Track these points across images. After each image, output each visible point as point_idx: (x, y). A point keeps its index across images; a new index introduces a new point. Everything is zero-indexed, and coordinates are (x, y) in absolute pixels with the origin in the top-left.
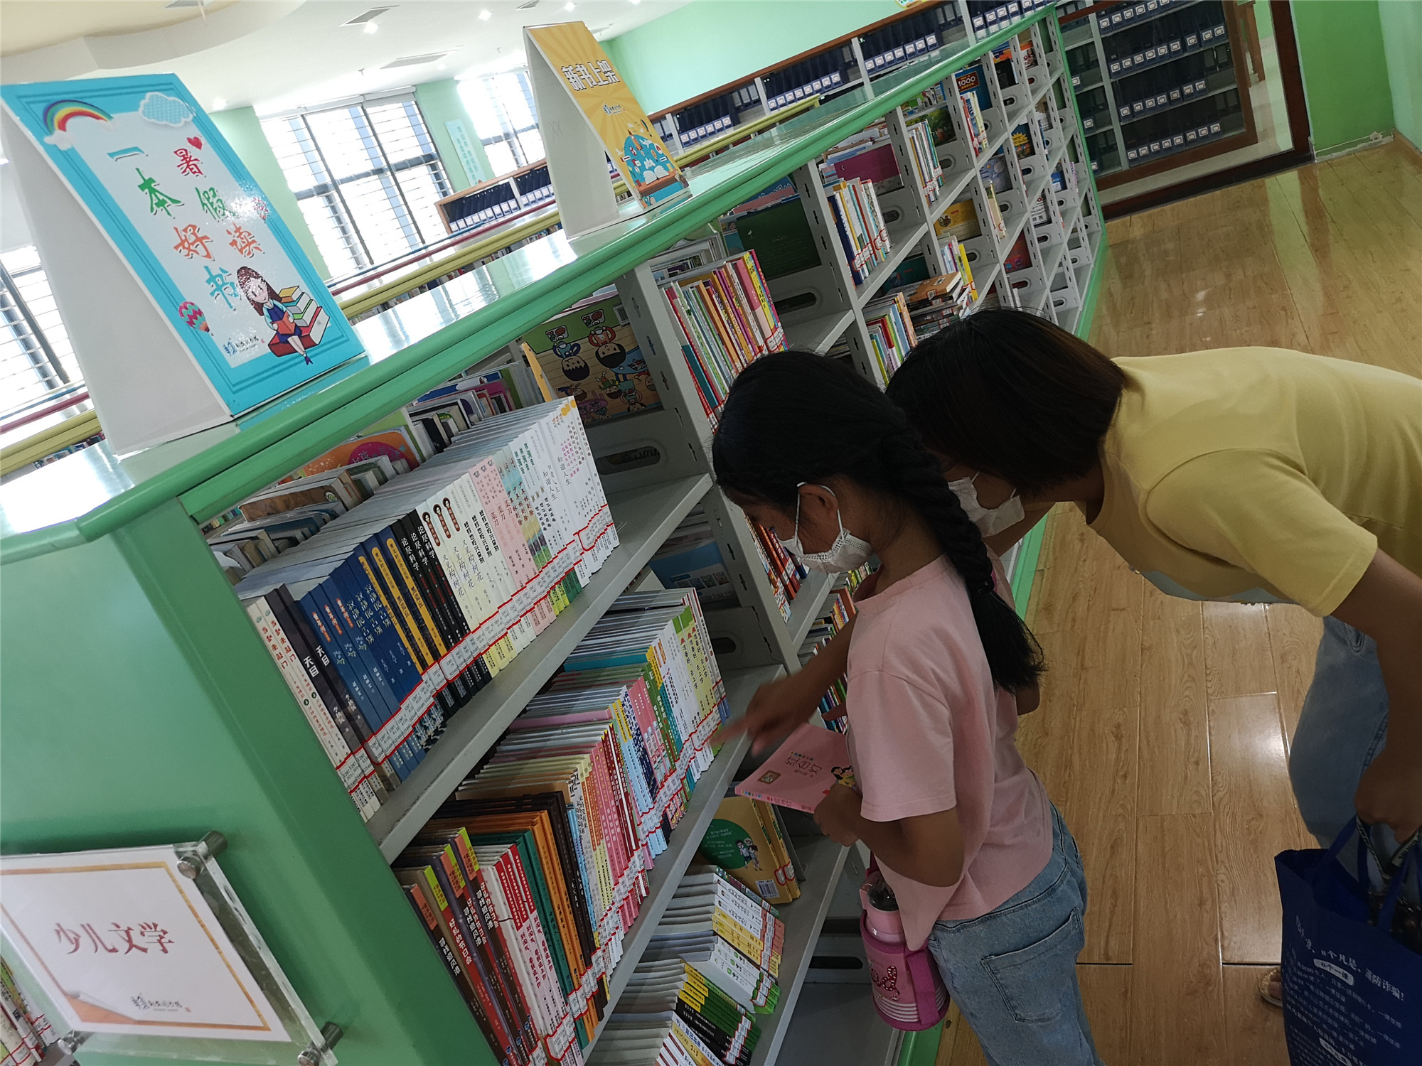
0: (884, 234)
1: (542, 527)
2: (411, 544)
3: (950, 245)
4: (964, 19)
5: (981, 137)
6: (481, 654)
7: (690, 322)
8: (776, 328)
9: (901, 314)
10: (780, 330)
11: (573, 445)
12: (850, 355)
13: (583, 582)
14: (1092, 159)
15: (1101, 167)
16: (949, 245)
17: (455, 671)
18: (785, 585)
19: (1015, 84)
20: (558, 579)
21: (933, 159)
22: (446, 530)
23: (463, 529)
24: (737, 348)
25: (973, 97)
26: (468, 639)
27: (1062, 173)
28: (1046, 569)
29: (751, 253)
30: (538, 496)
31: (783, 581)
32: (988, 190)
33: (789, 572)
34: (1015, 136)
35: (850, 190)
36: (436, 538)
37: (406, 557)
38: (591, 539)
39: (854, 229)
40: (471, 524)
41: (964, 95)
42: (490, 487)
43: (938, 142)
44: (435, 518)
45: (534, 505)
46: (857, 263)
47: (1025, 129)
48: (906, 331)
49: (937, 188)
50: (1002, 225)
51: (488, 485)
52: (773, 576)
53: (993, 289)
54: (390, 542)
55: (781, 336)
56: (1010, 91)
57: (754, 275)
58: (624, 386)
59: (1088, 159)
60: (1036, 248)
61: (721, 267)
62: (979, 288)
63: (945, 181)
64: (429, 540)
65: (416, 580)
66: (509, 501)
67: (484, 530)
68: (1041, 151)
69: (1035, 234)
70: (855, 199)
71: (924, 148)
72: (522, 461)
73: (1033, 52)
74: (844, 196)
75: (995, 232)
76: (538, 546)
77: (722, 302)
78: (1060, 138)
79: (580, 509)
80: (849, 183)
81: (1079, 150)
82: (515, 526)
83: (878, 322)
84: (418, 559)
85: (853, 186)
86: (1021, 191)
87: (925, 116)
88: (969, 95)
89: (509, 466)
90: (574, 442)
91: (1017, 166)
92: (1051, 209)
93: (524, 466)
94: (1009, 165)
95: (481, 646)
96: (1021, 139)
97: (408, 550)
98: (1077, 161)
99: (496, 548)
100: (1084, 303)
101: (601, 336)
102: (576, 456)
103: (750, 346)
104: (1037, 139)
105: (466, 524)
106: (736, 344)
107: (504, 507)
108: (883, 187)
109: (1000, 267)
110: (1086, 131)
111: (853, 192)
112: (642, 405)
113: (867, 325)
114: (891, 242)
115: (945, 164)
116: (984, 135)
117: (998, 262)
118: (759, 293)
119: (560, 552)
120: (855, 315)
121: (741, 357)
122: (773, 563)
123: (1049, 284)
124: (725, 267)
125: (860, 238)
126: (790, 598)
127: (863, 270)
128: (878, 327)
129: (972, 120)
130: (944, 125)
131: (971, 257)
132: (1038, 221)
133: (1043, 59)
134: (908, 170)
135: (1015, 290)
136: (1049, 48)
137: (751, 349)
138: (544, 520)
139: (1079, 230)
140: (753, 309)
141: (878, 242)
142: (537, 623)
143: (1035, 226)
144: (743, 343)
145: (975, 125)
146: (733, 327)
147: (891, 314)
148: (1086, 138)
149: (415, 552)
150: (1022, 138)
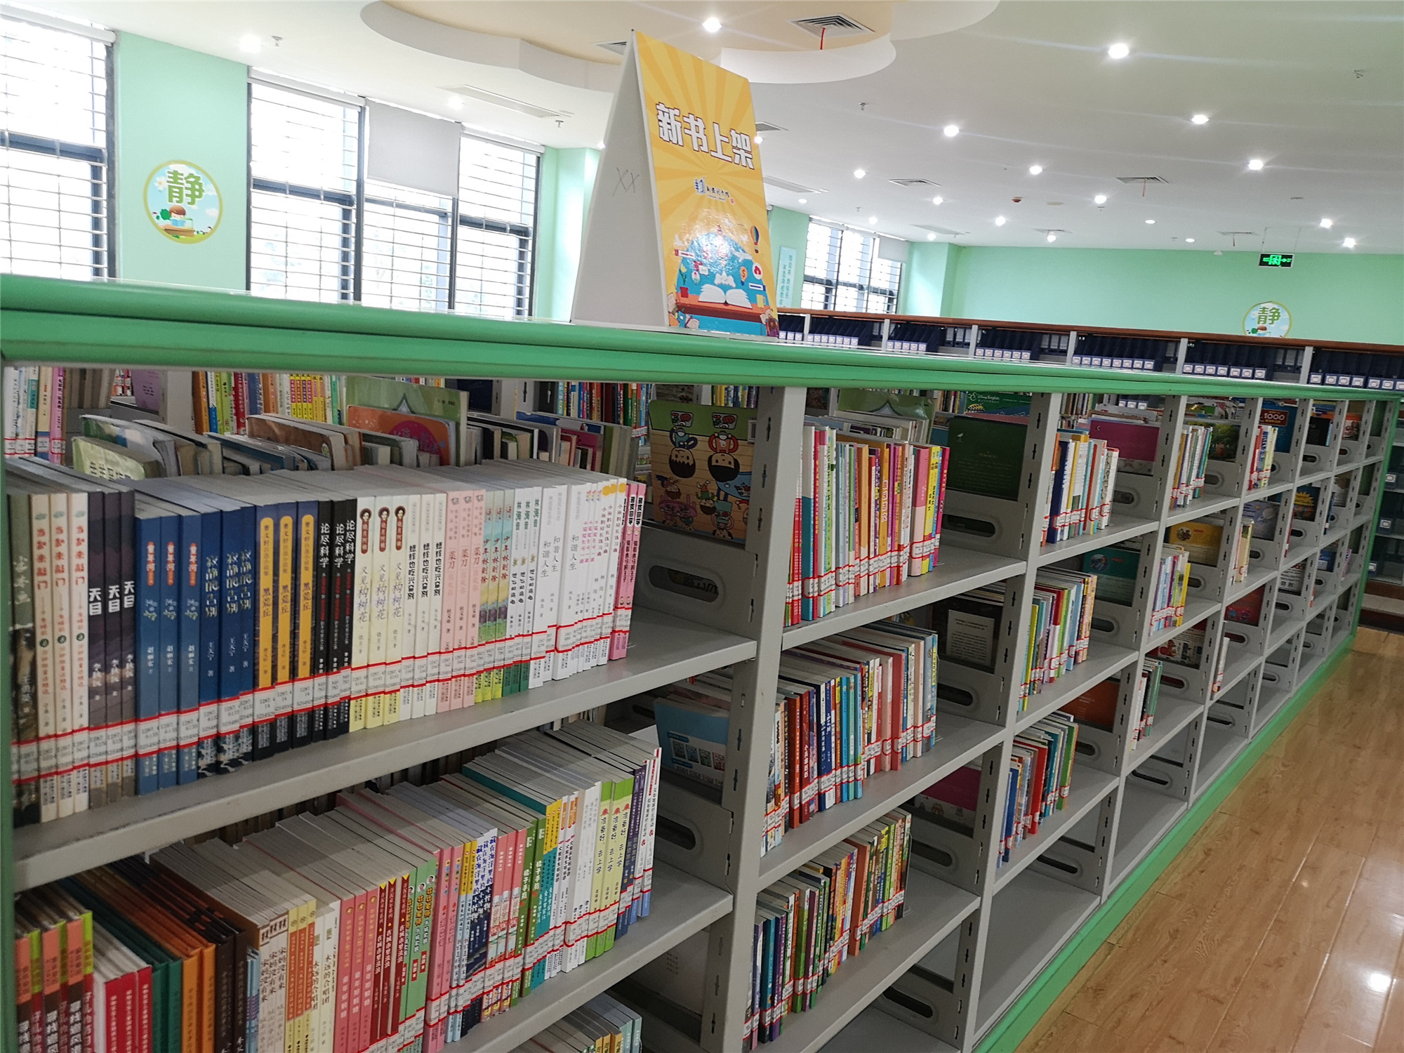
0: (1107, 509)
1: (510, 599)
2: (332, 534)
3: (1175, 559)
4: (1302, 370)
5: (1263, 474)
6: (350, 699)
7: (826, 476)
8: (930, 537)
9: (1084, 597)
10: (935, 542)
11: (599, 532)
12: (1001, 607)
13: (534, 682)
14: (1373, 559)
15: (1379, 571)
16: (1175, 557)
17: (308, 702)
18: (791, 808)
19: (1324, 445)
20: (502, 663)
21: (1199, 467)
22: (383, 541)
23: (405, 551)
24: (872, 533)
25: (1272, 434)
26: (344, 673)
27: (1335, 554)
28: (1117, 946)
29: (944, 451)
30: (523, 562)
31: (791, 803)
32: (1245, 528)
33: (804, 797)
34: (1301, 494)
35: (1089, 447)
36: (365, 543)
37: (317, 545)
38: (569, 642)
39: (1074, 486)
40: (420, 551)
41: (1263, 426)
42: (465, 523)
43: (1213, 455)
44: (375, 522)
45: (513, 570)
46: (1059, 521)
47: (1312, 492)
48: (1081, 616)
49: (1190, 497)
50: (1245, 569)
51: (464, 519)
52: (781, 791)
53: (1202, 626)
54: (308, 520)
55: (933, 548)
56: (1315, 449)
57: (934, 474)
58: (720, 506)
59: (1369, 557)
60: (1270, 611)
61: (900, 445)
62: (1186, 616)
63: (1199, 495)
64: (354, 541)
65: (317, 577)
66: (482, 550)
67: (432, 565)
68: (1321, 521)
69: (1275, 597)
70: (1091, 459)
71: (1195, 451)
72: (523, 516)
73: (1358, 427)
74: (1080, 450)
75: (1232, 572)
76: (494, 616)
77: (880, 479)
78: (1349, 521)
79: (574, 601)
80: (1093, 442)
81: (1363, 543)
82: (475, 581)
83: (1054, 592)
84: (331, 556)
85: (1095, 446)
86: (1281, 547)
87: (1212, 425)
88: (1269, 429)
89: (505, 512)
90: (602, 529)
91: (1287, 522)
92: (1306, 581)
93: (522, 522)
94: (1280, 516)
95: (356, 689)
96: (1306, 500)
97: (325, 539)
98: (1356, 551)
99: (437, 592)
100: (1298, 690)
101: (723, 443)
102: (597, 544)
103: (889, 539)
104: (1323, 508)
105: (413, 548)
106: (872, 529)
107: (471, 553)
108: (1131, 465)
109: (1221, 607)
110: (1378, 529)
111: (1092, 451)
112: (730, 534)
113: (1036, 588)
114: (1110, 521)
115: (1210, 480)
116: (1267, 473)
117: (1221, 601)
118: (930, 492)
119: (519, 635)
120: (1028, 568)
121: (872, 544)
122: (790, 777)
123: (1268, 652)
124: (904, 446)
125: (1076, 499)
126: (789, 824)
127: (1062, 531)
128: (1050, 597)
129: (1261, 453)
130: (1228, 442)
131: (1194, 583)
132: (1286, 587)
133: (1366, 439)
134: (1165, 461)
135: (1226, 640)
136: (1377, 431)
137: (889, 542)
138: (517, 592)
139: (1326, 618)
140: (914, 504)
141: (1095, 514)
142: (444, 698)
143: (1280, 590)
144: (883, 531)
145: (1262, 460)
146: (879, 509)
147: (1073, 592)
148: (1376, 537)
149: (332, 545)
150: (1308, 499)
